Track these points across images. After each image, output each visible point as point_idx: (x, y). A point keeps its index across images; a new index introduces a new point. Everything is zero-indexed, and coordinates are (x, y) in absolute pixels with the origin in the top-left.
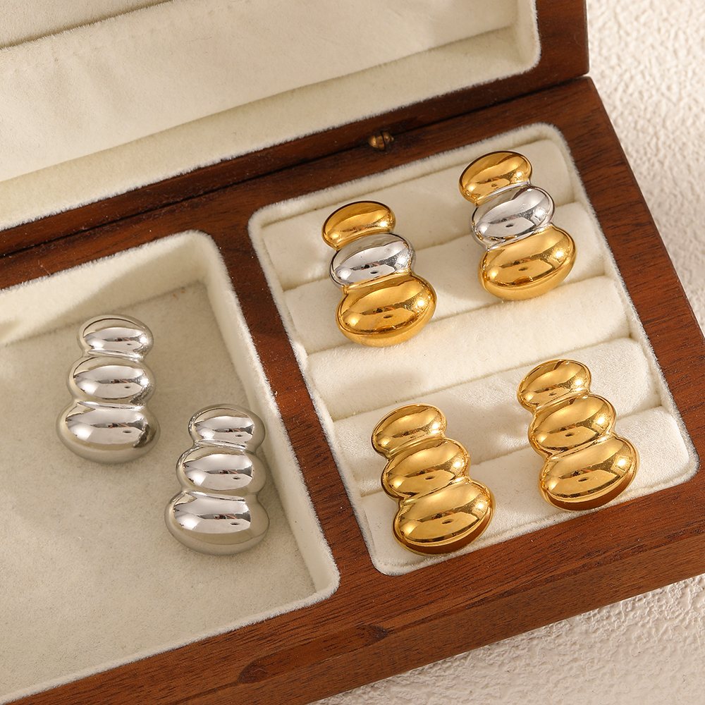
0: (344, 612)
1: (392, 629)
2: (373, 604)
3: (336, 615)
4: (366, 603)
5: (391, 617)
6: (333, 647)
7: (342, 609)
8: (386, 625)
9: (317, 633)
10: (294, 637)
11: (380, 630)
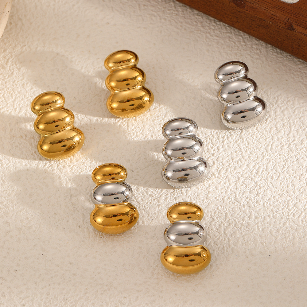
0: (288, 11)
1: (296, 29)
2: (299, 17)
3: (284, 10)
4: (297, 15)
5: (300, 26)
6: (273, 19)
7: (288, 10)
8: (295, 27)
9: (272, 10)
10: (264, 4)
11: (292, 26)
